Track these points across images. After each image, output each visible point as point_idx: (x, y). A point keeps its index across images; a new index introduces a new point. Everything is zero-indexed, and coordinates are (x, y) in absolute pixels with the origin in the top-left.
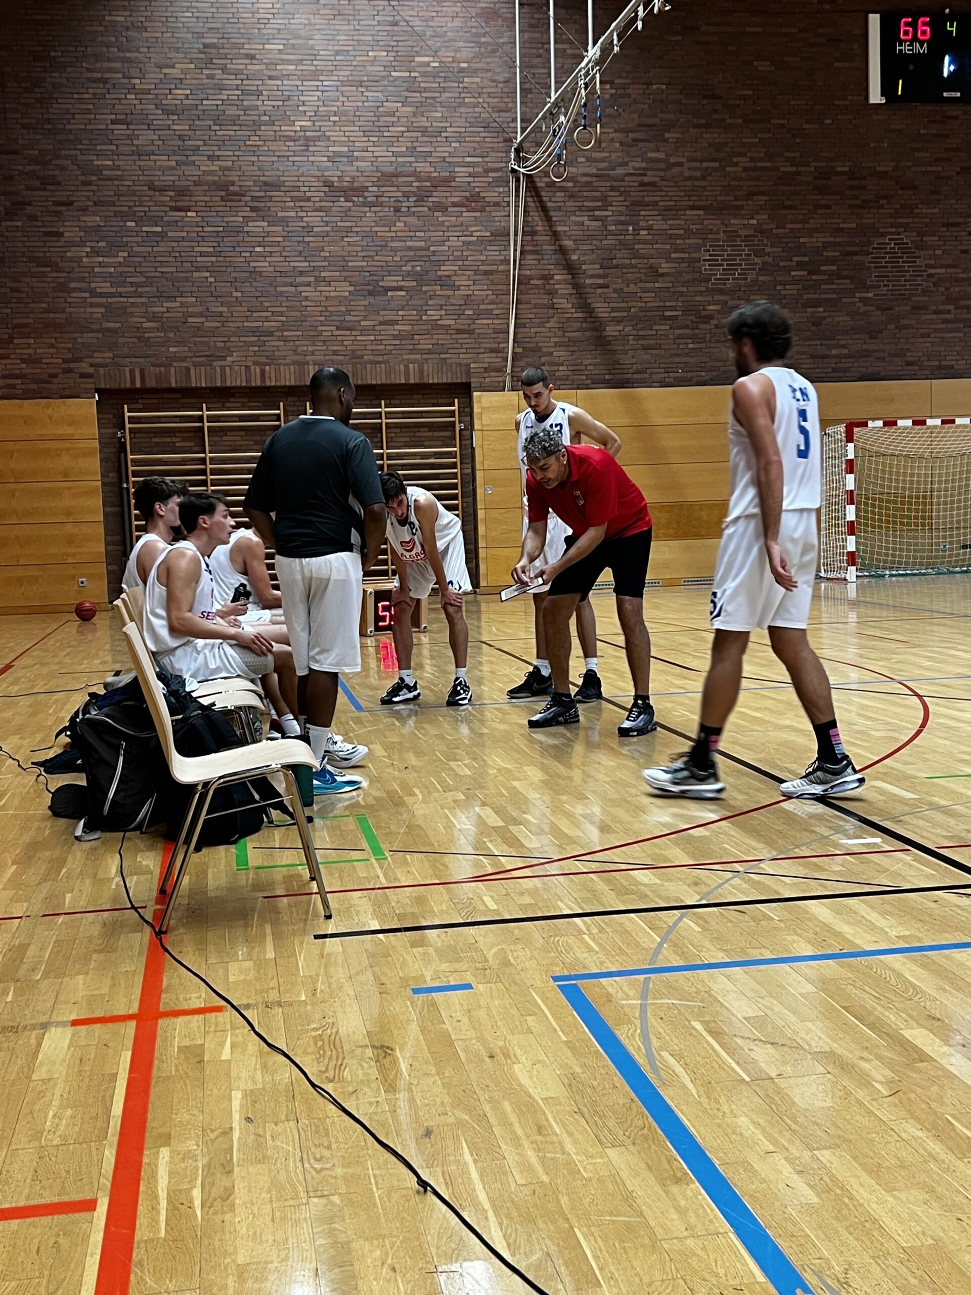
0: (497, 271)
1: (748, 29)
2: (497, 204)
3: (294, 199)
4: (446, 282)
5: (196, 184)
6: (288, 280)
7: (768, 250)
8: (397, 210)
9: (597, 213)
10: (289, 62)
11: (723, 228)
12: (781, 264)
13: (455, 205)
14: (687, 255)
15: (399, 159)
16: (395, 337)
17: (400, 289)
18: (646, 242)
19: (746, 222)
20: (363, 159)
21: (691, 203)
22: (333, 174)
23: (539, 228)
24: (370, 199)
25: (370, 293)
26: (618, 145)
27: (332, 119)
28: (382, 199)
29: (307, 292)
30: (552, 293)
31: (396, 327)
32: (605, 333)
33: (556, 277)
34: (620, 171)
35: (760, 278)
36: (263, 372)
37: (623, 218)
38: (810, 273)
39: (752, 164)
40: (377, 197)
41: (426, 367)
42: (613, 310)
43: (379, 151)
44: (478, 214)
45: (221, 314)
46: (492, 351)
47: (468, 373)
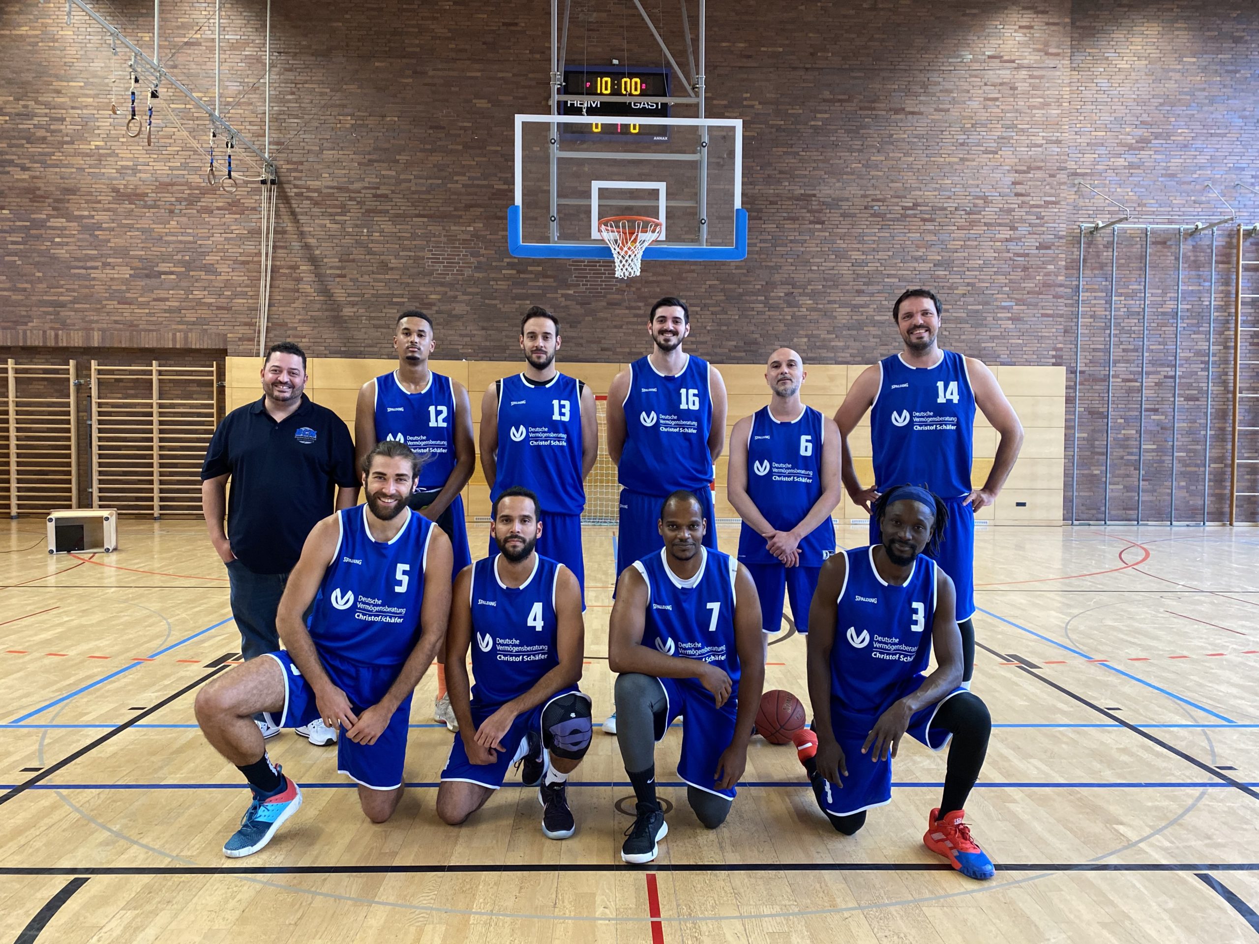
0: (252, 262)
1: (469, 74)
2: (254, 209)
3: (87, 202)
4: (210, 269)
5: (10, 189)
6: (81, 264)
7: (483, 251)
8: (171, 212)
9: (337, 218)
10: (87, 96)
11: (444, 233)
12: (494, 264)
13: (219, 208)
14: (413, 254)
15: (175, 172)
16: (165, 311)
17: (172, 273)
18: (377, 242)
19: (464, 228)
20: (145, 172)
21: (417, 212)
22: (120, 184)
23: (288, 229)
24: (149, 203)
25: (148, 276)
26: (356, 164)
27: (121, 140)
28: (159, 203)
29: (94, 274)
30: (299, 280)
31: (167, 303)
32: (341, 314)
33: (301, 267)
34: (357, 185)
35: (476, 275)
36: (57, 336)
37: (359, 222)
38: (519, 272)
39: (470, 182)
40: (155, 201)
41: (190, 335)
42: (349, 295)
43: (158, 166)
44: (238, 216)
45: (25, 290)
46: (246, 324)
47: (225, 341)
